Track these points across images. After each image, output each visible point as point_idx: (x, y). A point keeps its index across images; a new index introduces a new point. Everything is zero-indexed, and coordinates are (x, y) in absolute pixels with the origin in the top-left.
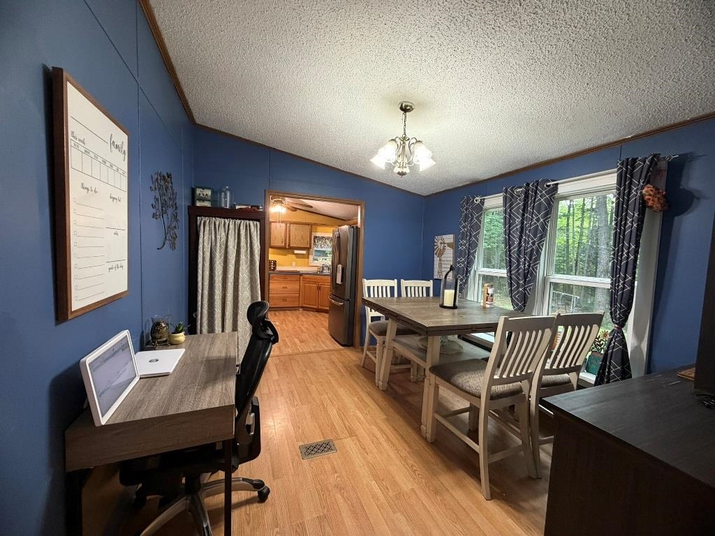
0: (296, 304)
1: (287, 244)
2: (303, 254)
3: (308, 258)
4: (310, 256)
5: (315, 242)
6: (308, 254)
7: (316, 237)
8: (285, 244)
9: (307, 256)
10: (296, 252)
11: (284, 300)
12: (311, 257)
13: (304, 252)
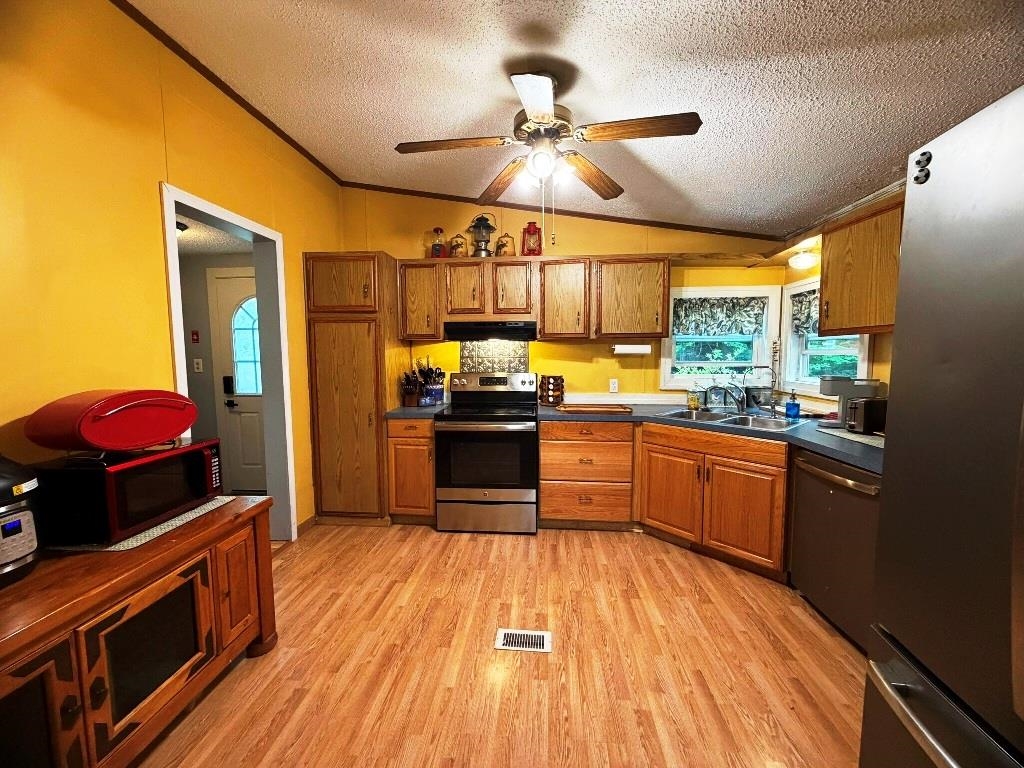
0: (622, 515)
1: (593, 328)
2: (642, 356)
3: (657, 366)
4: (663, 360)
5: (677, 315)
6: (657, 354)
7: (680, 302)
8: (587, 327)
9: (654, 361)
10: (620, 349)
11: (585, 498)
12: (666, 363)
13: (646, 349)
